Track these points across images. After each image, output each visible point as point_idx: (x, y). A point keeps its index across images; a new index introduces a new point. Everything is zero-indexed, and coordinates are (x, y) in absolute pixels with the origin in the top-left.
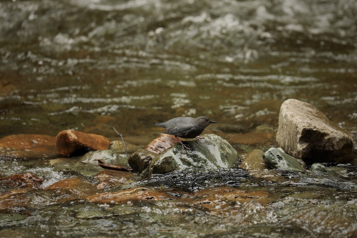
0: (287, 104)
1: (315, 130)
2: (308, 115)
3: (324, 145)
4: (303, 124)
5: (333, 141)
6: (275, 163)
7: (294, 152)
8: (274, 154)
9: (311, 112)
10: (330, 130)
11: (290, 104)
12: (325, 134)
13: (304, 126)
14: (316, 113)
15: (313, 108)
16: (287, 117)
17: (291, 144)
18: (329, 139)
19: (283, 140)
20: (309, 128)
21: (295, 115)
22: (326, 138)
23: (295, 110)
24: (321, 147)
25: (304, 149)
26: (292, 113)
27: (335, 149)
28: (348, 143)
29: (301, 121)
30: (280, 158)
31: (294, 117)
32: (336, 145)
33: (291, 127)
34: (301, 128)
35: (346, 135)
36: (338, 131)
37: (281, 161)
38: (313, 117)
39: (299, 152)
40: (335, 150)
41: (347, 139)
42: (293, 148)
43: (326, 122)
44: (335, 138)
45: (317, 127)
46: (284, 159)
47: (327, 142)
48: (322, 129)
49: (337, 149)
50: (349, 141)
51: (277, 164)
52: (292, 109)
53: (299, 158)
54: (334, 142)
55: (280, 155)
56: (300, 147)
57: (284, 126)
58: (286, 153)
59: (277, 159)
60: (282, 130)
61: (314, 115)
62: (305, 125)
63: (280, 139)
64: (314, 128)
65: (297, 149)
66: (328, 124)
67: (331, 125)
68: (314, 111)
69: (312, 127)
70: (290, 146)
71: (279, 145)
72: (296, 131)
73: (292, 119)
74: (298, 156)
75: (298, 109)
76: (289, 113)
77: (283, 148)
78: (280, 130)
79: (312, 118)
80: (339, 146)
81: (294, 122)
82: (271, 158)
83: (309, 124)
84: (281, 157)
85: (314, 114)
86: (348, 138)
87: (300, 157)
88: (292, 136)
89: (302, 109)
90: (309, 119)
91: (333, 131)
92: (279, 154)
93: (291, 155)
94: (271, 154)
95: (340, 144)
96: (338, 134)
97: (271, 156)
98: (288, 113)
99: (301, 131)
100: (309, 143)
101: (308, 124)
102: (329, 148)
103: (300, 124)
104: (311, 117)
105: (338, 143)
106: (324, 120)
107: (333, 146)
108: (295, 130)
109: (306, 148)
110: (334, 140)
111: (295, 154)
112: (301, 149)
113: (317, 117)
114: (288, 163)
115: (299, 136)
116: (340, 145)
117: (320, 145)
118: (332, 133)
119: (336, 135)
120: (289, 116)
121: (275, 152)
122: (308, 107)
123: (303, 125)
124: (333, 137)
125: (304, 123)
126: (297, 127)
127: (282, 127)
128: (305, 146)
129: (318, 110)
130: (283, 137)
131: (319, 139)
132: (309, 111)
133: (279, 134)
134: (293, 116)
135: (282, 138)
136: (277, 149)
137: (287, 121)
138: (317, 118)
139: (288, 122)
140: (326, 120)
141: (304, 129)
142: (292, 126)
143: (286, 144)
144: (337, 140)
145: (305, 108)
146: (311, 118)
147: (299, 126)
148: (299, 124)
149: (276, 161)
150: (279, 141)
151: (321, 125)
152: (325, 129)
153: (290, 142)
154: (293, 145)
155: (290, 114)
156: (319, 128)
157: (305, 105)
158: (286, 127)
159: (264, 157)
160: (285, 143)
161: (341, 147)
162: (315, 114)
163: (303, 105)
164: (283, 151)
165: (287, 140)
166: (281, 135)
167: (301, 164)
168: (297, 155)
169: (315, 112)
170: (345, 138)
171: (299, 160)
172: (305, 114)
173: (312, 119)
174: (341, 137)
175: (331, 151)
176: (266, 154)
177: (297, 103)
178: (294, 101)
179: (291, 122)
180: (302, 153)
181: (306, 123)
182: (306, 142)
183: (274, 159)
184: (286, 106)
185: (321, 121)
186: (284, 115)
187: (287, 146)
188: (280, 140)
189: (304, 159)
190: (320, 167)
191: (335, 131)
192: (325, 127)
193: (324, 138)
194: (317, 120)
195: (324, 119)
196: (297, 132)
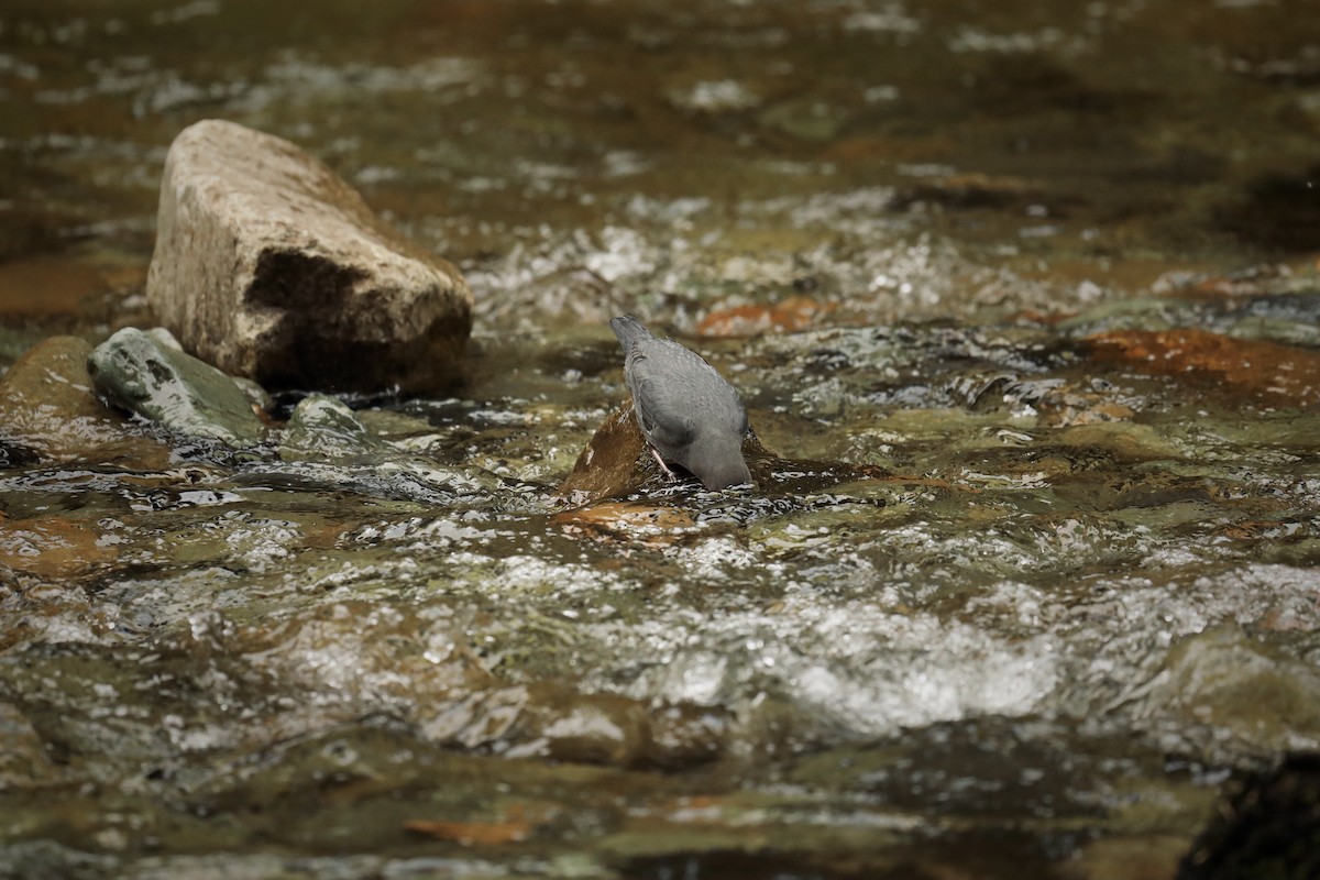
0: (193, 143)
1: (312, 253)
2: (285, 192)
3: (351, 320)
4: (260, 228)
5: (386, 301)
6: (141, 393)
7: (223, 350)
8: (135, 356)
9: (296, 178)
10: (377, 255)
11: (207, 144)
12: (354, 275)
13: (266, 239)
14: (318, 185)
15: (306, 162)
16: (194, 198)
17: (211, 313)
18: (372, 295)
19: (176, 299)
20: (286, 245)
21: (229, 188)
22: (360, 289)
23: (228, 170)
24: (337, 325)
25: (264, 337)
26: (214, 180)
27: (397, 335)
28: (454, 311)
29: (252, 215)
30: (161, 374)
31: (222, 200)
32: (402, 321)
33: (210, 242)
34: (252, 248)
35: (445, 280)
36: (409, 261)
37: (165, 386)
38: (306, 199)
39: (242, 351)
40: (399, 341)
41: (449, 296)
42: (217, 329)
43: (359, 223)
44: (395, 291)
45: (324, 241)
46: (177, 378)
47: (363, 308)
48: (344, 250)
49: (405, 338)
50: (457, 302)
51: (146, 397)
52: (217, 165)
53: (245, 376)
54: (395, 310)
55: (162, 360)
56: (250, 327)
57: (182, 238)
58: (190, 350)
59: (148, 379)
60: (171, 255)
61: (309, 192)
62: (272, 235)
63: (164, 291)
64: (308, 248)
65: (235, 337)
66: (370, 230)
67: (380, 237)
68: (311, 172)
69: (300, 244)
70: (206, 323)
71: (160, 317)
72: (233, 260)
73: (216, 207)
74: (240, 363)
75: (240, 164)
76: (202, 183)
77: (177, 332)
78: (165, 252)
79: (302, 203)
80: (415, 324)
81: (225, 222)
82: (123, 373)
83: (289, 230)
84: (167, 371)
85: (309, 184)
86: (453, 291)
87: (248, 368)
88: (213, 280)
89: (261, 165)
90: (287, 210)
91: (387, 261)
92: (155, 354)
93: (210, 359)
94: (125, 354)
95: (418, 315)
96: (411, 273)
97: (122, 363)
98: (196, 181)
99: (251, 257)
100: (285, 313)
101: (282, 231)
102: (369, 334)
103: (250, 227)
104: (296, 199)
105: (408, 310)
106: (353, 215)
107: (387, 324)
108: (226, 252)
109: (275, 332)
110: (393, 297)
111: (225, 357)
112: (253, 335)
113: (324, 200)
114: (195, 393)
115: (245, 280)
116: (419, 322)
117: (333, 320)
118: (384, 268)
119: (399, 279)
120: (202, 197)
121: (142, 346)
122: (286, 159)
123: (264, 235)
124: (391, 285)
125: (264, 223)
126: (236, 242)
127: (173, 242)
128: (268, 322)
129: (325, 170)
130: (175, 285)
131: (328, 296)
132: (287, 175)
133: (160, 269)
134: (217, 197)
135: (169, 289)
136: (147, 333)
137: (195, 213)
138: (321, 206)
139: (196, 219)
140: (360, 215)
141: (267, 251)
142: (214, 238)
143: (190, 313)
144: (408, 299)
145: (272, 161)
146: (296, 205)
147: (243, 235)
148: (243, 229)
149: (143, 386)
150: (157, 301)
151: (339, 232)
152: (354, 250)
153: (203, 305)
154: (219, 320)
155: (205, 186)
156: (331, 248)
157: (271, 146)
158: (187, 239)
159: (92, 367)
160: (184, 308)
161: (421, 330)
162: (316, 190)
163: (262, 147)
164: (175, 345)
165: (192, 298)
166: (169, 272)
167: (251, 400)
168: (234, 359)
169: (315, 179)
170: (441, 293)
171: (241, 384)
172: (272, 189)
173: (303, 208)
174: (422, 288)
175: (380, 345)
176: (103, 354)
177: (240, 137)
178: (225, 132)
179: (211, 219)
180: (258, 353)
181: (273, 225)
182: (274, 304)
183: (134, 377)
184: (191, 150)
185: (338, 217)
186: (181, 190)
187: (191, 322)
188: (163, 298)
189: (265, 379)
190: (332, 413)
191: (399, 260)
192: (354, 243)
193: (352, 292)
194: (322, 213)
195: (351, 208)
196: (238, 263)
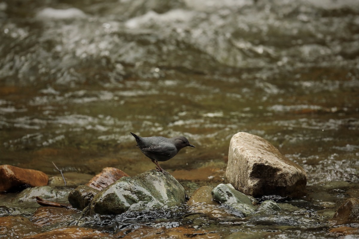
0: (237, 138)
1: (266, 164)
2: (260, 149)
3: (276, 181)
4: (254, 158)
5: (285, 176)
6: (225, 200)
7: (245, 189)
8: (223, 191)
9: (262, 146)
10: (283, 165)
11: (240, 138)
12: (277, 170)
13: (255, 161)
14: (268, 147)
15: (265, 142)
16: (237, 151)
17: (242, 180)
18: (282, 175)
19: (233, 176)
20: (260, 163)
21: (246, 149)
22: (278, 173)
23: (245, 144)
24: (273, 182)
25: (255, 185)
26: (242, 147)
27: (288, 185)
28: (302, 178)
29: (252, 155)
30: (230, 195)
31: (244, 152)
32: (289, 181)
33: (241, 162)
34: (252, 163)
35: (300, 171)
36: (291, 166)
37: (231, 198)
38: (265, 151)
39: (249, 189)
40: (288, 186)
41: (301, 175)
42: (243, 184)
43: (278, 157)
44: (288, 174)
45: (269, 161)
46: (233, 196)
47: (280, 178)
48: (275, 164)
49: (290, 185)
50: (303, 176)
51: (226, 201)
52: (243, 143)
53: (251, 195)
54: (287, 178)
55: (230, 191)
56: (251, 183)
57: (234, 161)
58: (236, 189)
59: (227, 196)
60: (232, 165)
61: (265, 149)
62: (257, 160)
63: (230, 174)
64: (265, 163)
65: (248, 185)
66: (281, 158)
67: (283, 160)
68: (266, 144)
69: (264, 162)
70: (240, 182)
71: (229, 181)
72: (247, 166)
73: (242, 153)
74: (249, 192)
75: (248, 142)
76: (239, 147)
77: (233, 184)
78: (230, 165)
79: (264, 152)
80: (292, 182)
81: (245, 157)
82: (220, 195)
83: (261, 159)
84: (231, 194)
85: (266, 148)
86: (302, 173)
87: (251, 193)
88: (242, 171)
89: (253, 143)
90: (260, 154)
91: (285, 166)
92: (228, 190)
93: (241, 191)
94: (221, 190)
95: (293, 179)
96: (291, 169)
97: (220, 192)
98: (238, 147)
99: (251, 166)
100: (260, 179)
101: (259, 159)
102: (281, 184)
103: (251, 158)
104: (262, 151)
105: (291, 178)
106: (277, 155)
107: (286, 182)
108: (245, 165)
109: (258, 184)
110: (287, 175)
111: (245, 190)
112: (252, 185)
113: (269, 151)
114: (238, 200)
115: (250, 171)
116: (294, 181)
117: (272, 181)
118: (285, 168)
119: (289, 170)
120: (239, 151)
121: (225, 188)
122: (260, 141)
123: (255, 160)
124: (286, 172)
125: (255, 157)
126: (248, 162)
127: (232, 162)
128: (256, 182)
129: (270, 144)
130: (233, 173)
131: (271, 175)
132: (260, 145)
133: (229, 169)
134: (243, 151)
135: (231, 174)
136: (226, 185)
137: (237, 155)
138: (269, 153)
139: (238, 156)
140: (278, 154)
141: (255, 164)
142: (242, 161)
143: (237, 180)
144: (290, 175)
145: (256, 142)
146: (263, 153)
147: (249, 160)
148: (249, 159)
149: (225, 198)
150: (228, 177)
151: (273, 159)
152: (277, 163)
153: (240, 178)
154: (244, 181)
155: (240, 148)
156: (271, 163)
157: (256, 138)
158: (236, 161)
159: (213, 193)
160: (235, 178)
161: (294, 183)
162: (267, 148)
163: (254, 138)
164: (233, 188)
165: (237, 176)
166: (231, 170)
167: (252, 201)
168: (247, 192)
169: (267, 146)
170: (299, 174)
171: (249, 197)
172: (256, 149)
173: (264, 153)
174: (294, 173)
175: (284, 187)
176: (215, 190)
177: (248, 136)
178: (245, 135)
179: (241, 156)
180: (253, 189)
181: (257, 158)
182: (257, 177)
183: (223, 196)
184: (236, 139)
185: (273, 155)
186: (234, 149)
187: (237, 182)
188: (230, 176)
189: (255, 195)
190: (272, 204)
191: (288, 166)
192: (277, 162)
193: (277, 174)
194: (269, 154)
195: (276, 153)
196: (248, 167)
